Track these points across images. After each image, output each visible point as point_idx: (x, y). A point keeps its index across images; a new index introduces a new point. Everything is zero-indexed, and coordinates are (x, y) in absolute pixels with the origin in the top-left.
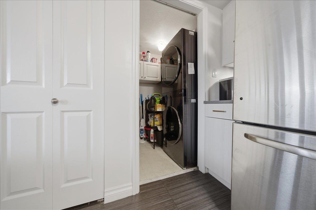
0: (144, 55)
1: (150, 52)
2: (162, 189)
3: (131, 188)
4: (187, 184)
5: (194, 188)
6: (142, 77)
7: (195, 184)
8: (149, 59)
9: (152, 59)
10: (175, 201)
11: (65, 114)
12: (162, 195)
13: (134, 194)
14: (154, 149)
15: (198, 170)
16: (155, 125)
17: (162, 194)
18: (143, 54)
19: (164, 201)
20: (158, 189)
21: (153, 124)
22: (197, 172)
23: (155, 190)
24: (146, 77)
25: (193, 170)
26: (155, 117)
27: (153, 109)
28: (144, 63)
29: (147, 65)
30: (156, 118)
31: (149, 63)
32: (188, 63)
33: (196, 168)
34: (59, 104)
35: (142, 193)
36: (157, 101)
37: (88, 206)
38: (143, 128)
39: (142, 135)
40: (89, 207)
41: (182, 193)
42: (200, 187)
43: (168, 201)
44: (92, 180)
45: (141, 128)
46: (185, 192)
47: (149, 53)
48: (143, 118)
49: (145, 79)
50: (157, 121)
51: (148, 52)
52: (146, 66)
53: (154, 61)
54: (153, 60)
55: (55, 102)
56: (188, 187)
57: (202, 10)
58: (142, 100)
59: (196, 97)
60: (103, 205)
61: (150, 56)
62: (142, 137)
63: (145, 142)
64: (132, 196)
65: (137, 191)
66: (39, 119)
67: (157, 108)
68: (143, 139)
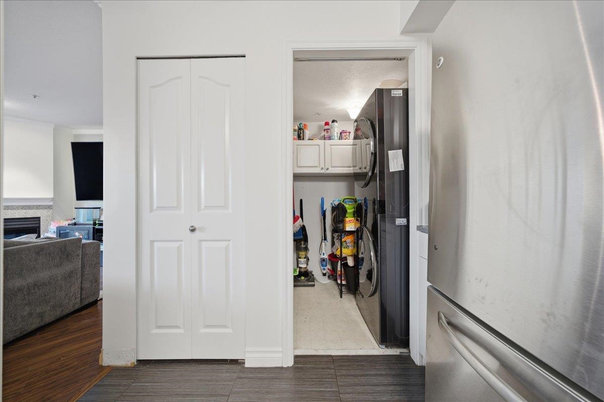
0: (327, 127)
1: (337, 122)
2: (329, 370)
3: (280, 355)
4: (376, 375)
5: (384, 385)
6: (322, 169)
7: (390, 380)
8: (336, 135)
9: (341, 133)
10: (341, 396)
11: (203, 243)
12: (325, 380)
13: (285, 366)
14: (341, 297)
15: (410, 356)
16: (344, 255)
17: (326, 378)
18: (325, 125)
19: (325, 390)
20: (322, 368)
21: (340, 253)
22: (406, 360)
23: (317, 369)
24: (330, 168)
25: (398, 353)
26: (343, 240)
27: (341, 225)
28: (326, 143)
29: (330, 145)
30: (345, 241)
31: (336, 141)
32: (389, 152)
33: (408, 351)
34: (197, 231)
35: (296, 368)
36: (348, 211)
37: (226, 364)
38: (326, 256)
39: (324, 269)
40: (228, 366)
41: (359, 387)
42: (398, 388)
43: (330, 391)
44: (231, 332)
45: (322, 256)
46: (366, 387)
47: (335, 123)
48: (325, 239)
49: (328, 172)
50: (347, 247)
51: (333, 121)
52: (328, 148)
53: (345, 136)
54: (343, 134)
55: (193, 230)
56: (375, 380)
57: (414, 50)
58: (322, 208)
59: (407, 215)
60: (244, 368)
61: (337, 129)
62: (324, 272)
63: (329, 281)
64: (282, 368)
65: (290, 363)
66: (179, 248)
67: (347, 225)
68: (327, 277)
